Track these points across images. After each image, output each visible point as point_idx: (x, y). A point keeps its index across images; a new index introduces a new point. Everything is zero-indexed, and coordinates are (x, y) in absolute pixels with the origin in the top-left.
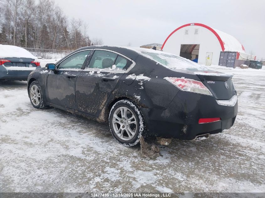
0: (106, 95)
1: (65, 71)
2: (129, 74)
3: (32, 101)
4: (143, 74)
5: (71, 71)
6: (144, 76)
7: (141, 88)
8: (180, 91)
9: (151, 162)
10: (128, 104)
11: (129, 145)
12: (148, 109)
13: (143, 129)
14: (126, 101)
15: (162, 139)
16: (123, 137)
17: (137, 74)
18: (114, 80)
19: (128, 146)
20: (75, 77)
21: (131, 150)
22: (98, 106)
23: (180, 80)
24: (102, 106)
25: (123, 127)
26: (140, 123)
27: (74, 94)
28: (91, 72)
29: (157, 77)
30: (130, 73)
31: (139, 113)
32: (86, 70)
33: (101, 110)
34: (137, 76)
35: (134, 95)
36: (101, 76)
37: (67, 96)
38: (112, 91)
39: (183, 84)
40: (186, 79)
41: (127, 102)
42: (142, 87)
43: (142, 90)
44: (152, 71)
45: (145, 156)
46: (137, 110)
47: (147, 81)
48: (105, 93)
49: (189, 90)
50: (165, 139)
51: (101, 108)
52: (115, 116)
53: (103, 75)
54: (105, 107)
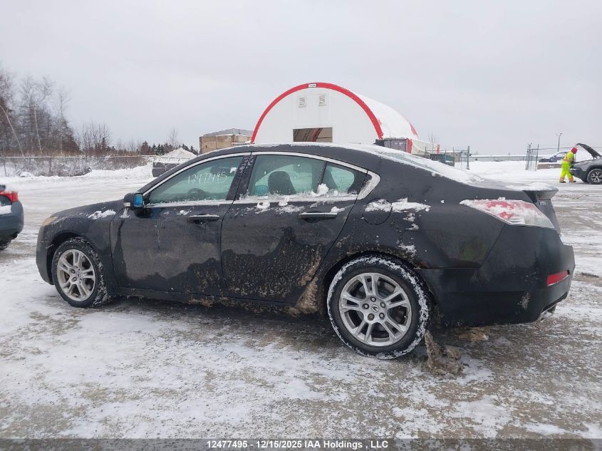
0: (317, 252)
1: (180, 208)
2: (371, 201)
3: (66, 291)
4: (406, 199)
5: (195, 206)
6: (408, 201)
7: (411, 229)
8: (506, 226)
9: (461, 381)
10: (383, 264)
11: (392, 354)
12: (437, 271)
13: (427, 316)
14: (374, 260)
15: (474, 330)
16: (373, 341)
17: (392, 199)
18: (333, 217)
19: (391, 357)
20: (215, 220)
21: (402, 365)
22: (295, 279)
23: (499, 203)
24: (308, 278)
25: (371, 317)
26: (420, 302)
27: (218, 259)
28: (261, 204)
29: (443, 202)
30: (373, 197)
31: (413, 281)
32: (241, 201)
33: (304, 288)
34: (391, 203)
35: (399, 245)
36: (293, 210)
37: (193, 267)
38: (334, 242)
39: (507, 210)
40: (509, 202)
41: (377, 262)
42: (415, 226)
43: (414, 231)
44: (427, 191)
45: (441, 371)
46: (407, 276)
47: (423, 211)
48: (315, 248)
49: (522, 222)
50: (478, 328)
51: (303, 283)
52: (345, 295)
53: (298, 209)
54: (316, 279)
